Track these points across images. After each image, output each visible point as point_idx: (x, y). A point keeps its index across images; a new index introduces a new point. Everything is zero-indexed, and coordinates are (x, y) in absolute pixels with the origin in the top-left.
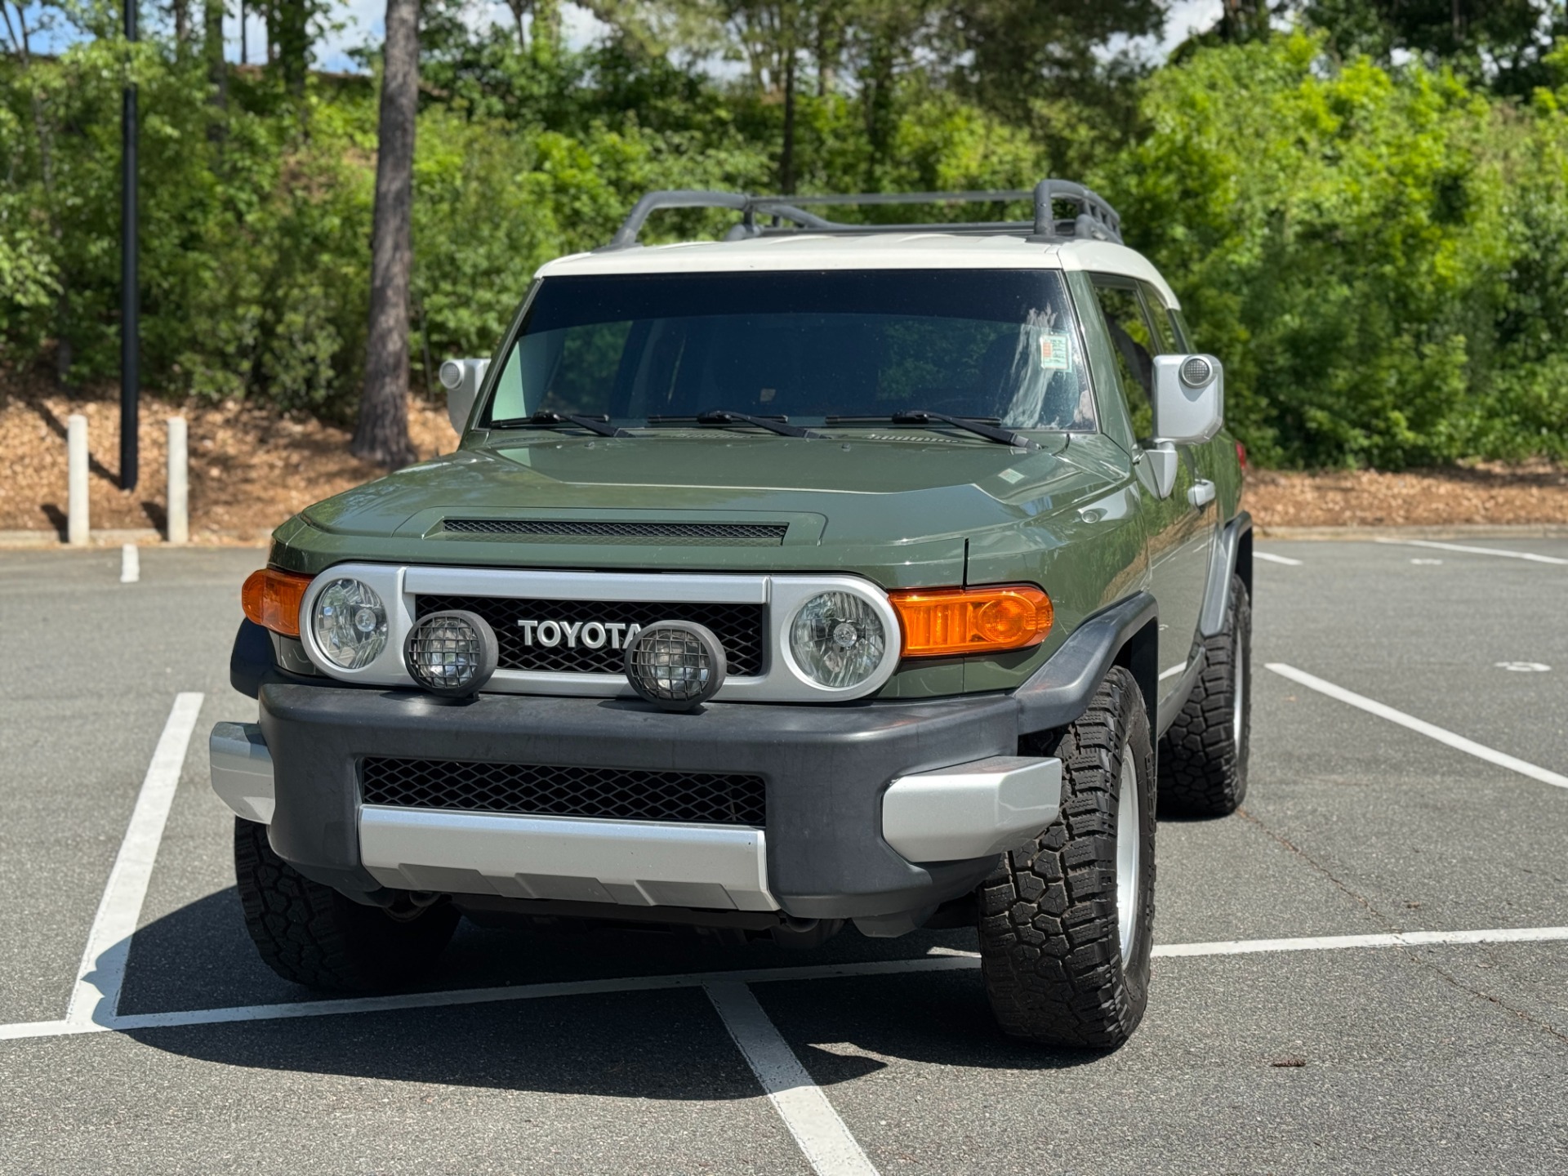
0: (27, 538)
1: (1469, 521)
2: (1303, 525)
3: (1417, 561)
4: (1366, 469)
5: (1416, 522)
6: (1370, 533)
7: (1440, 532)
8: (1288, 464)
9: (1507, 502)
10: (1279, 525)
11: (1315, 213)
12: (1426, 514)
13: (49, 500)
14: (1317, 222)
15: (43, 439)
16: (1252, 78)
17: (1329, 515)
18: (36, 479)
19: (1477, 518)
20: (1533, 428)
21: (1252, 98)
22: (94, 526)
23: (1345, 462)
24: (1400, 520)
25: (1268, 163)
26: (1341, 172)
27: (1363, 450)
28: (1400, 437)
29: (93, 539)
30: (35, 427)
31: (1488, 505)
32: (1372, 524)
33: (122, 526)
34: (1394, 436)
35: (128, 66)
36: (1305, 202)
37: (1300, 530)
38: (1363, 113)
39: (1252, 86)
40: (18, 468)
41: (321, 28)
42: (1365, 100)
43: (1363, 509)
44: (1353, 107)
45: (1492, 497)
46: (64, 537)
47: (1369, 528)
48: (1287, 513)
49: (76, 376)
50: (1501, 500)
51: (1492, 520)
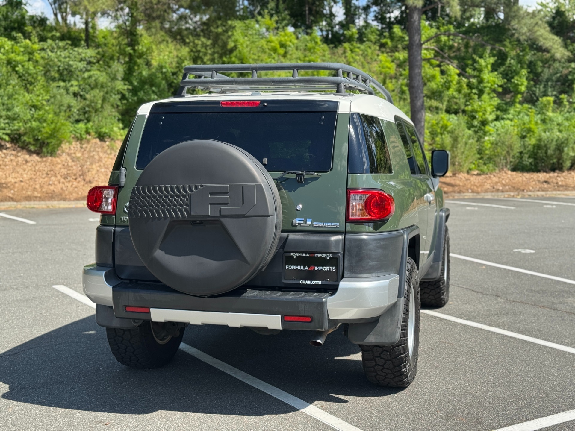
38: (290, 48)
42: (290, 44)
44: (287, 46)
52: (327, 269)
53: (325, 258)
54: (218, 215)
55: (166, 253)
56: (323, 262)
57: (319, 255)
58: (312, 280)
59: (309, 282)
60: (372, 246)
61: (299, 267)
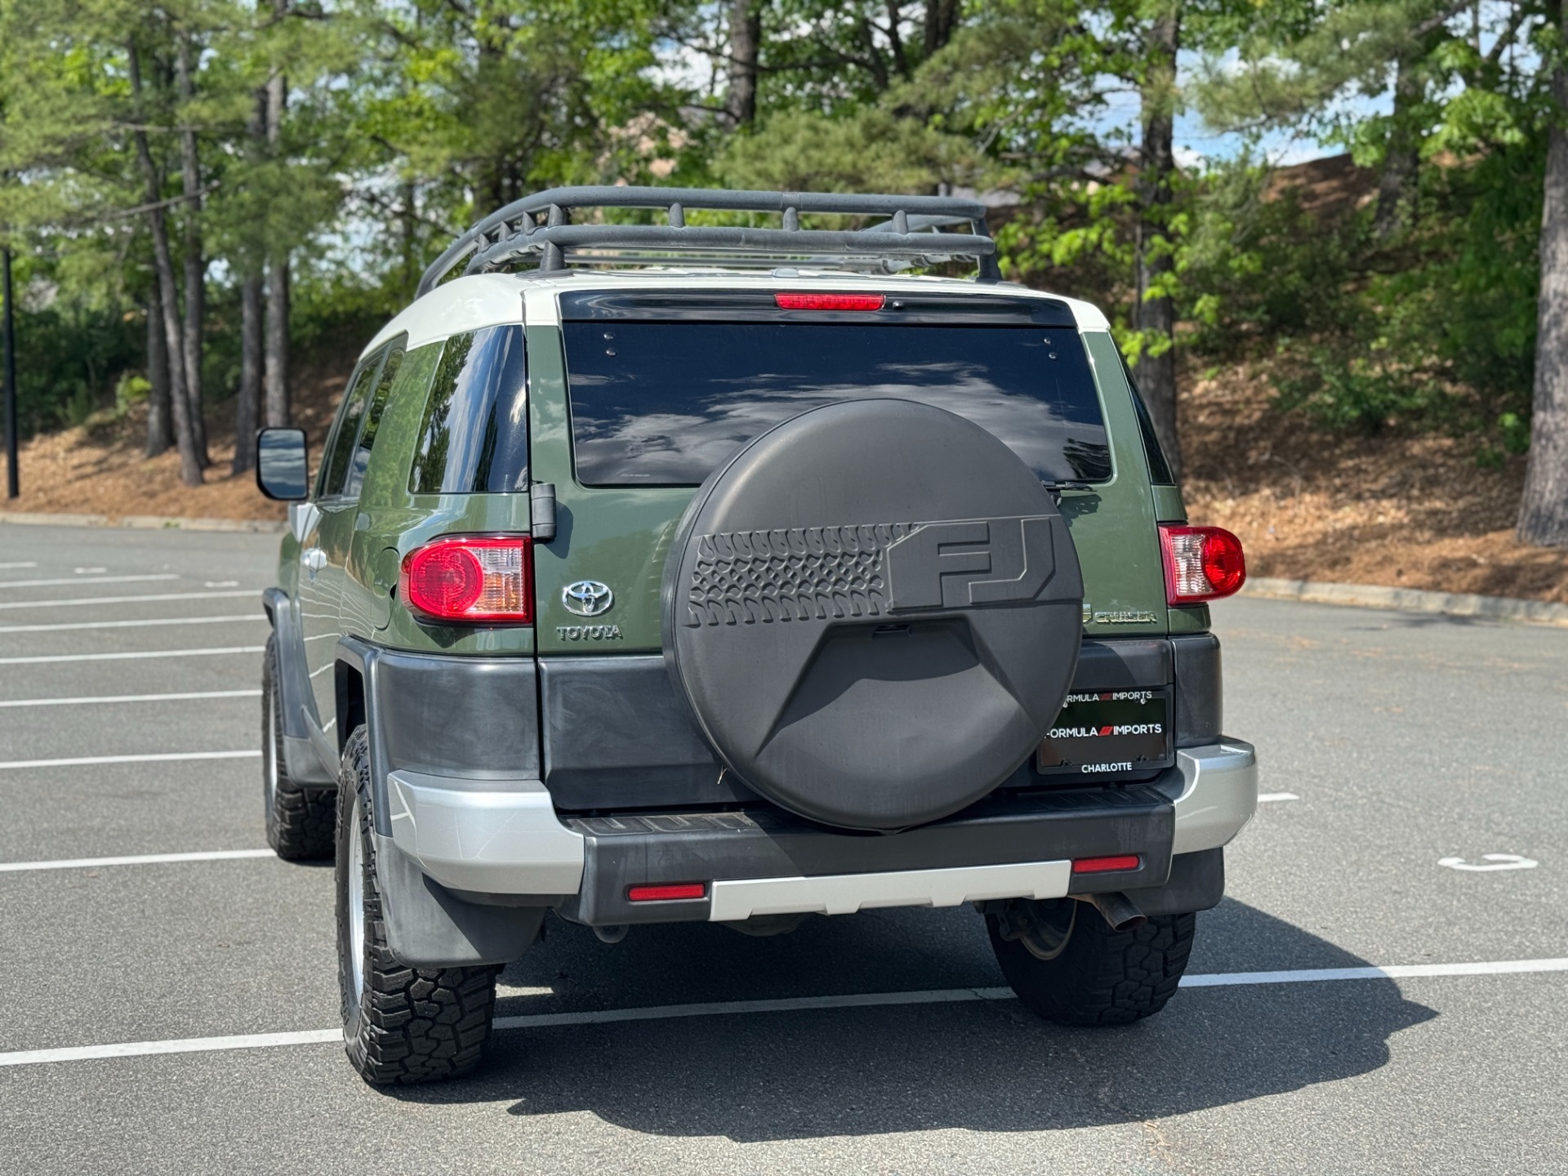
52: (1142, 729)
53: (1135, 703)
56: (1132, 713)
57: (1122, 696)
58: (1109, 761)
59: (1104, 768)
61: (1074, 731)
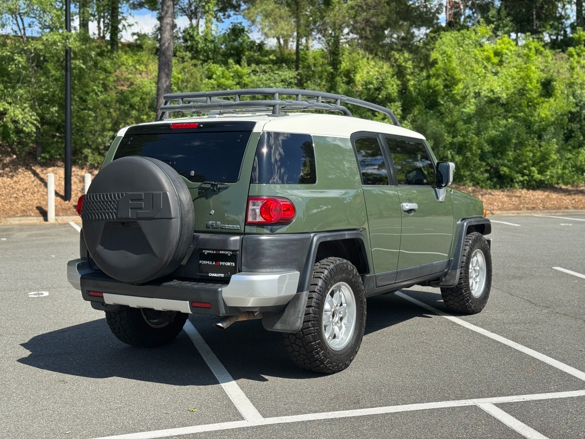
0: (32, 220)
1: (566, 208)
2: (506, 210)
3: (562, 224)
4: (523, 189)
5: (547, 209)
6: (531, 213)
7: (556, 212)
8: (494, 187)
9: (579, 201)
10: (497, 210)
11: (492, 93)
12: (550, 206)
13: (39, 205)
14: (492, 96)
15: (33, 182)
16: (463, 43)
17: (514, 207)
18: (33, 197)
19: (570, 207)
20: (580, 173)
21: (464, 50)
22: (57, 215)
23: (514, 186)
24: (541, 208)
25: (473, 75)
26: (499, 78)
27: (521, 181)
28: (535, 177)
29: (56, 220)
30: (30, 177)
31: (572, 202)
32: (531, 210)
33: (67, 215)
34: (533, 176)
35: (67, 41)
36: (488, 89)
37: (505, 212)
38: (506, 56)
39: (464, 46)
40: (25, 193)
41: (124, 26)
42: (507, 51)
43: (527, 204)
44: (503, 54)
45: (574, 199)
46: (46, 219)
47: (530, 211)
48: (498, 206)
49: (43, 158)
50: (577, 200)
51: (575, 208)
52: (228, 264)
53: (227, 255)
54: (136, 217)
55: (104, 248)
56: (226, 258)
57: (223, 252)
58: (217, 273)
59: (215, 275)
60: (267, 245)
61: (208, 262)
